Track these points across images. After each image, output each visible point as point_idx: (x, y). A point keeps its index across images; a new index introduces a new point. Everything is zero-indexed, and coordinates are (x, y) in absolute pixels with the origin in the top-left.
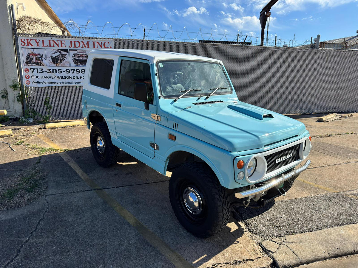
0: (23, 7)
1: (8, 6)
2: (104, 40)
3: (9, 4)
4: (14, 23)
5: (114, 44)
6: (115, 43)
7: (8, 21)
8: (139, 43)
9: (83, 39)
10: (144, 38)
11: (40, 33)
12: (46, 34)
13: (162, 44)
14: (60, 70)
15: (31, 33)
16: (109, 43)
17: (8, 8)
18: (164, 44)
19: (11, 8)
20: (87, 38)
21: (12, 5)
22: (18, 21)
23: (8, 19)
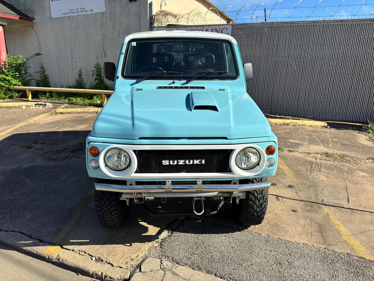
0: (165, 2)
1: (148, 3)
2: (222, 26)
3: (149, 2)
4: (151, 18)
5: (232, 30)
6: (233, 28)
7: (148, 17)
8: (260, 26)
9: (203, 27)
10: (266, 20)
11: (169, 25)
12: (173, 25)
13: (287, 25)
14: (181, 59)
15: (162, 26)
16: (226, 29)
17: (148, 5)
18: (290, 25)
19: (151, 4)
20: (206, 26)
21: (151, 2)
22: (155, 15)
23: (148, 15)
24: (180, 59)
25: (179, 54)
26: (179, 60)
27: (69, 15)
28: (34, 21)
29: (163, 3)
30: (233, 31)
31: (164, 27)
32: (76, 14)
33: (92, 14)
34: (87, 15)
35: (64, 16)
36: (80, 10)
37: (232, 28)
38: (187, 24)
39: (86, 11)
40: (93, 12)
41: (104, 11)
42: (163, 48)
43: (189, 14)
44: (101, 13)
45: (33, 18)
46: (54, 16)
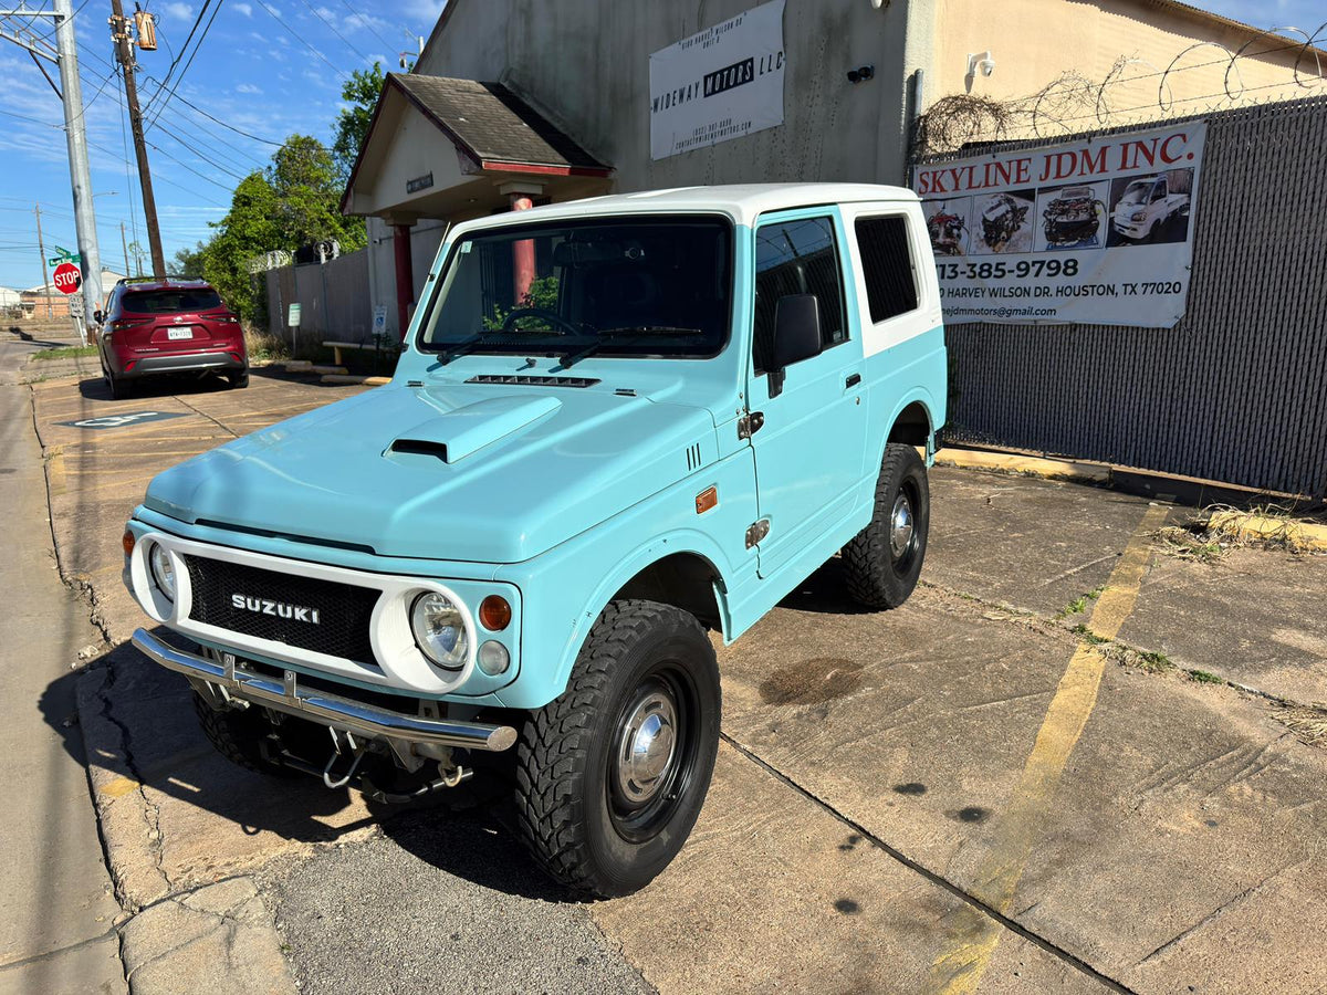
0: (984, 64)
2: (1168, 127)
4: (913, 127)
5: (1209, 138)
6: (1212, 131)
7: (900, 125)
9: (1090, 141)
11: (969, 144)
12: (983, 144)
14: (1000, 267)
16: (1184, 136)
17: (905, 85)
19: (914, 80)
20: (1103, 132)
21: (917, 72)
22: (926, 117)
23: (901, 119)
24: (998, 264)
25: (996, 249)
26: (992, 270)
27: (690, 148)
28: (612, 175)
29: (977, 69)
30: (1211, 144)
31: (952, 154)
32: (708, 142)
33: (747, 136)
34: (734, 140)
35: (678, 151)
36: (718, 129)
37: (1209, 131)
38: (1033, 136)
39: (734, 129)
40: (750, 131)
41: (780, 123)
42: (943, 230)
43: (1041, 96)
44: (771, 129)
45: (610, 168)
46: (655, 156)
